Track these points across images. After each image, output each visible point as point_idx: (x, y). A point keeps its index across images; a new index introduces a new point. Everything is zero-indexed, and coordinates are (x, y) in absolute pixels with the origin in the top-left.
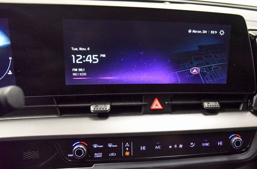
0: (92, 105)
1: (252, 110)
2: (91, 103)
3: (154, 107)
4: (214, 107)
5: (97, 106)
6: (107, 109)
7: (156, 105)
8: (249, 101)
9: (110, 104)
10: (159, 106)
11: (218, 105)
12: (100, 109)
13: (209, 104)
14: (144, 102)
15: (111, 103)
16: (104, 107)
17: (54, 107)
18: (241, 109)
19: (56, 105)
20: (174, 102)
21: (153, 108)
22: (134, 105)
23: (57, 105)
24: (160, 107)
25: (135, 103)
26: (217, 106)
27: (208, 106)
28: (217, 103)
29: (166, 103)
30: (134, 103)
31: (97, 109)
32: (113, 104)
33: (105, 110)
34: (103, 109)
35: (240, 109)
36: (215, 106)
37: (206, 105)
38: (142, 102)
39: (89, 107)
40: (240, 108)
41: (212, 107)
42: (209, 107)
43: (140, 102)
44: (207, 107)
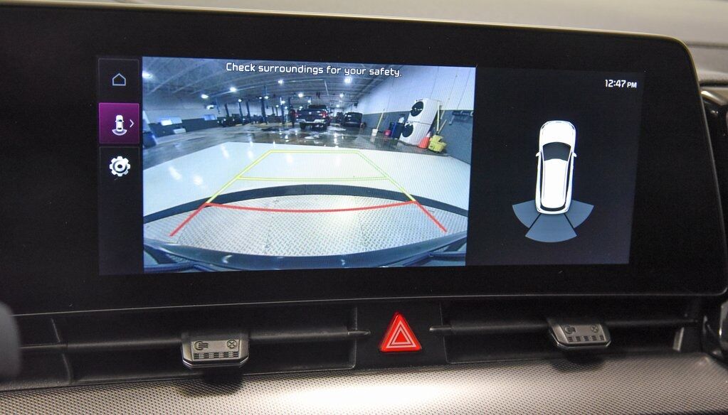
0: (188, 341)
1: (715, 353)
2: (184, 336)
3: (391, 344)
4: (591, 341)
5: (206, 346)
6: (240, 357)
7: (400, 337)
8: (706, 319)
9: (247, 336)
10: (409, 343)
11: (602, 337)
12: (216, 354)
13: (574, 331)
14: (358, 330)
15: (249, 336)
16: (227, 349)
17: (54, 350)
18: (679, 349)
19: (61, 343)
20: (456, 328)
21: (388, 347)
22: (325, 338)
23: (64, 345)
24: (411, 343)
25: (329, 332)
26: (599, 340)
27: (570, 339)
28: (600, 327)
29: (431, 329)
30: (326, 334)
31: (206, 355)
32: (257, 337)
33: (231, 357)
34: (226, 354)
35: (674, 348)
36: (594, 338)
37: (561, 334)
38: (350, 327)
39: (177, 351)
40: (675, 344)
41: (583, 341)
42: (575, 342)
43: (346, 328)
44: (567, 341)
